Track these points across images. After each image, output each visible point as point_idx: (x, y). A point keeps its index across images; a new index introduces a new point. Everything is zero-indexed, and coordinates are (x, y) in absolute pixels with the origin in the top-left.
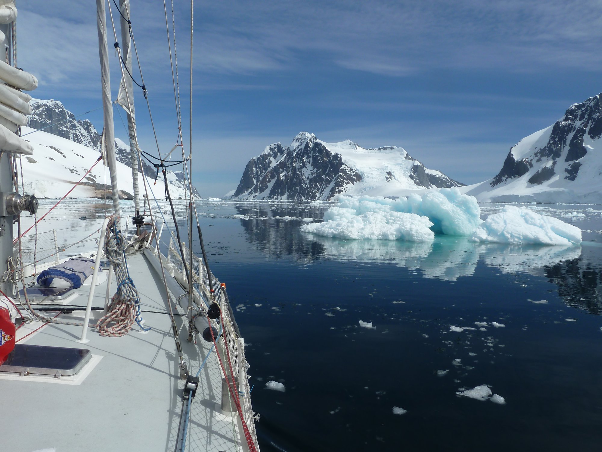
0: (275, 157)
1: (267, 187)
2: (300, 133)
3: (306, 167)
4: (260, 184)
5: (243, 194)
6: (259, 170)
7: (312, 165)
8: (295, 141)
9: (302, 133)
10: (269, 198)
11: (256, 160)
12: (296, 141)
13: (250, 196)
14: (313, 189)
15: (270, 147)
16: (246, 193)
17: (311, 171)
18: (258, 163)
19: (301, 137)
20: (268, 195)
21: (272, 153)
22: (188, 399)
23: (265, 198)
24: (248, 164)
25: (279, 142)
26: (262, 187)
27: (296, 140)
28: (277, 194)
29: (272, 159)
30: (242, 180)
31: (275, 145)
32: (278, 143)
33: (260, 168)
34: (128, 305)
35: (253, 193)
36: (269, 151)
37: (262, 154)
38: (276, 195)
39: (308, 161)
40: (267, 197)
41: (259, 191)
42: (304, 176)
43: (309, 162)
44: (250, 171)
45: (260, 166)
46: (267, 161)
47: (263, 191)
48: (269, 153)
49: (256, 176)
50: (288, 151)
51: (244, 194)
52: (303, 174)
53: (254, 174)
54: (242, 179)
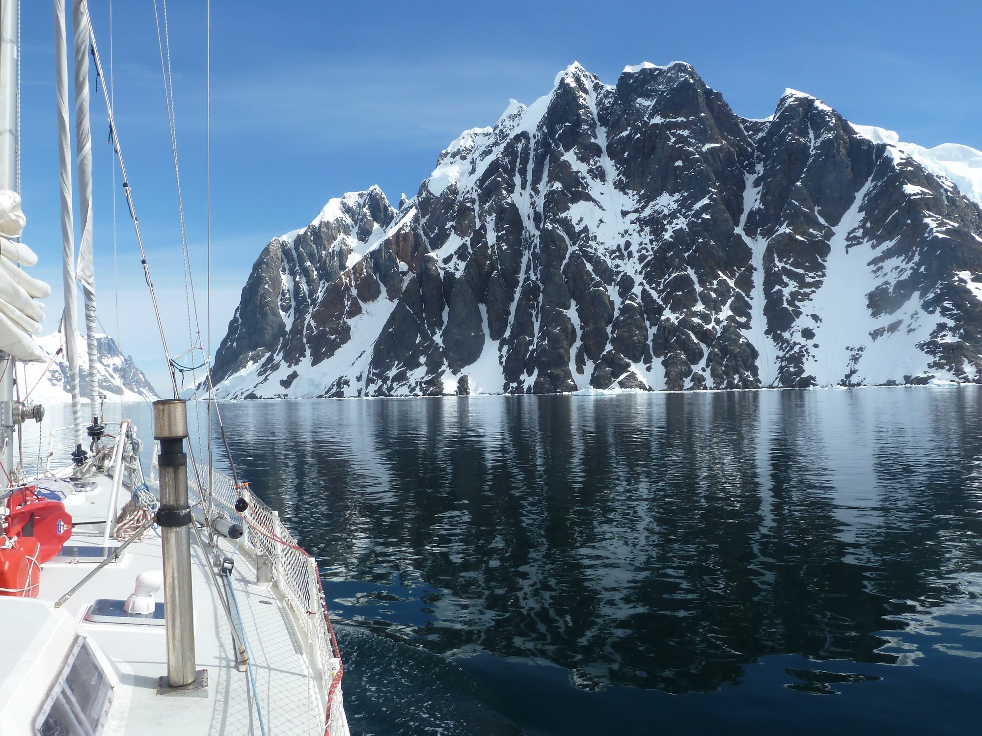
0: (364, 235)
1: (344, 335)
2: (466, 132)
3: (588, 198)
4: (313, 323)
5: (236, 375)
6: (304, 280)
7: (621, 186)
8: (448, 159)
9: (472, 131)
10: (369, 381)
11: (291, 245)
12: (452, 160)
13: (266, 379)
14: (699, 307)
15: (344, 204)
16: (252, 367)
17: (633, 216)
18: (300, 255)
19: (472, 144)
20: (364, 365)
21: (349, 221)
22: (226, 576)
23: (347, 383)
24: (261, 256)
25: (376, 186)
26: (322, 335)
27: (454, 155)
28: (422, 359)
29: (352, 241)
30: (235, 320)
31: (361, 195)
32: (372, 188)
33: (306, 273)
34: (144, 511)
35: (283, 363)
36: (339, 214)
37: (316, 223)
38: (418, 365)
39: (589, 171)
40: (359, 379)
41: (308, 352)
42: (591, 243)
43: (600, 175)
44: (267, 283)
45: (309, 264)
46: (335, 246)
47: (330, 353)
48: (339, 221)
49: (293, 303)
50: (424, 195)
51: (243, 372)
52: (586, 230)
53: (283, 294)
54: (235, 317)
